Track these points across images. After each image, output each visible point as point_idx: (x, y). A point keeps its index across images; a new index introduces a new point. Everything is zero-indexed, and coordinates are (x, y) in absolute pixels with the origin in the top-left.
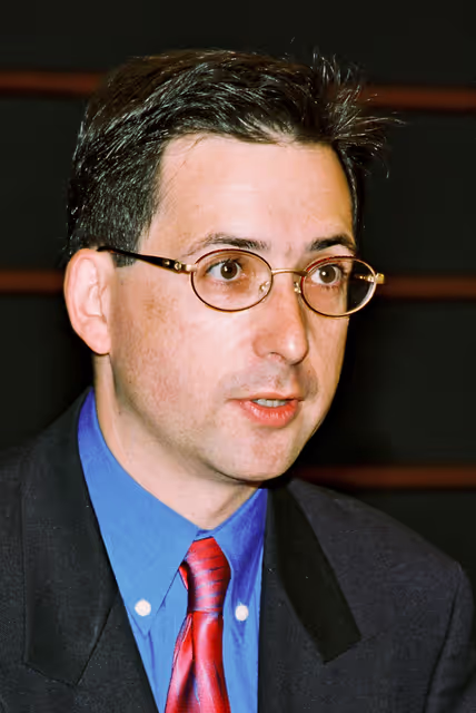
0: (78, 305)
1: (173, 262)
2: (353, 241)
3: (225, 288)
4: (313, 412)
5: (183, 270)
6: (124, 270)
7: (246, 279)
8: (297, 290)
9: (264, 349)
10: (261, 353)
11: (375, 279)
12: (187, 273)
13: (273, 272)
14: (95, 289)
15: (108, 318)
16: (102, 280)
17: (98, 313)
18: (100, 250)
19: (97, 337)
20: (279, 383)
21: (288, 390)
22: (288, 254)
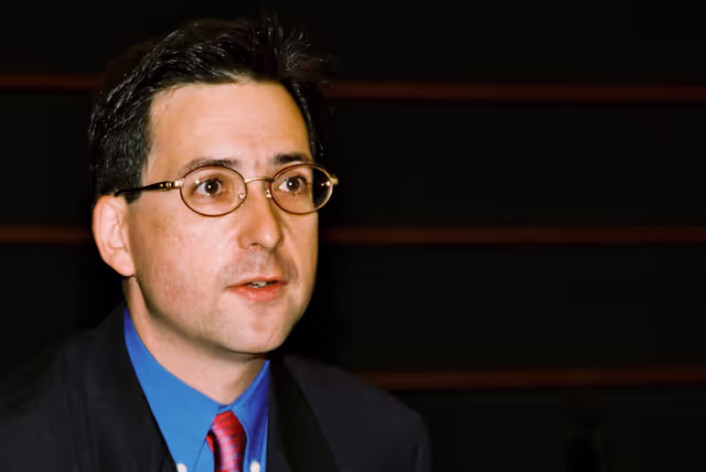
0: (105, 242)
1: (164, 183)
2: (310, 157)
3: (211, 200)
4: (298, 293)
5: (173, 187)
6: (135, 204)
7: (227, 192)
8: (269, 196)
9: (247, 242)
10: (246, 246)
11: (332, 182)
12: (177, 188)
13: (246, 181)
14: (117, 227)
15: (128, 246)
16: (121, 217)
17: (121, 245)
18: (116, 195)
19: (123, 264)
20: (262, 268)
21: (271, 274)
22: (257, 166)
